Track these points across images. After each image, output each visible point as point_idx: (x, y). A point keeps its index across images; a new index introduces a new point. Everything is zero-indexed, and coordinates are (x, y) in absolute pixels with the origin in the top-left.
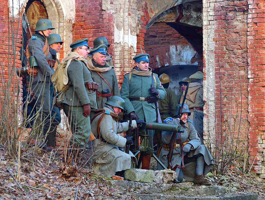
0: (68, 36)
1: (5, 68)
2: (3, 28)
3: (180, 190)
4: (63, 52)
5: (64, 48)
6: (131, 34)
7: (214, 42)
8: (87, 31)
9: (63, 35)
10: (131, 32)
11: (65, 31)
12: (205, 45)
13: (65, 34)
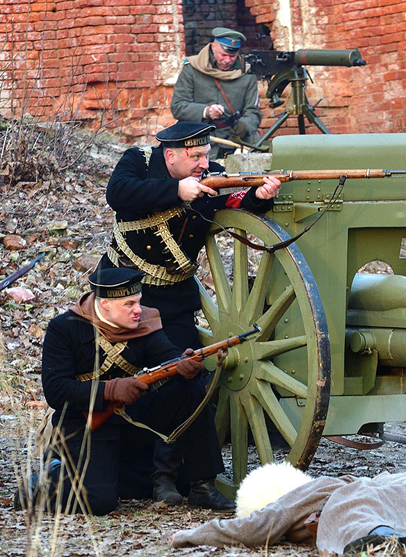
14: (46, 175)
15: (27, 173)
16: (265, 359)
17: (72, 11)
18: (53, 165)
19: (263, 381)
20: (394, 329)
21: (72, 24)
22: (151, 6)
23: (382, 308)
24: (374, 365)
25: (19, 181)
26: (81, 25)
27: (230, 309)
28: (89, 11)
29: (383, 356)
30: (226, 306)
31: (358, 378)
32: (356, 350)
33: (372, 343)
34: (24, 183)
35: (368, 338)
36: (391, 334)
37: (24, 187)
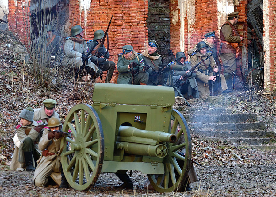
0: (191, 8)
1: (132, 33)
2: (129, 4)
3: (187, 110)
4: (187, 20)
5: (188, 17)
6: (228, 5)
7: (268, 8)
8: (204, 4)
9: (187, 8)
10: (229, 4)
11: (188, 5)
12: (264, 11)
13: (188, 7)
14: (84, 98)
15: (78, 97)
16: (88, 147)
17: (113, 50)
18: (87, 95)
19: (87, 154)
20: (129, 142)
21: (113, 54)
22: (138, 50)
23: (126, 136)
24: (123, 153)
25: (75, 99)
26: (116, 54)
27: (79, 133)
28: (118, 50)
29: (126, 150)
30: (78, 132)
31: (118, 157)
32: (118, 148)
33: (123, 146)
34: (76, 100)
35: (121, 145)
36: (128, 144)
37: (76, 101)
